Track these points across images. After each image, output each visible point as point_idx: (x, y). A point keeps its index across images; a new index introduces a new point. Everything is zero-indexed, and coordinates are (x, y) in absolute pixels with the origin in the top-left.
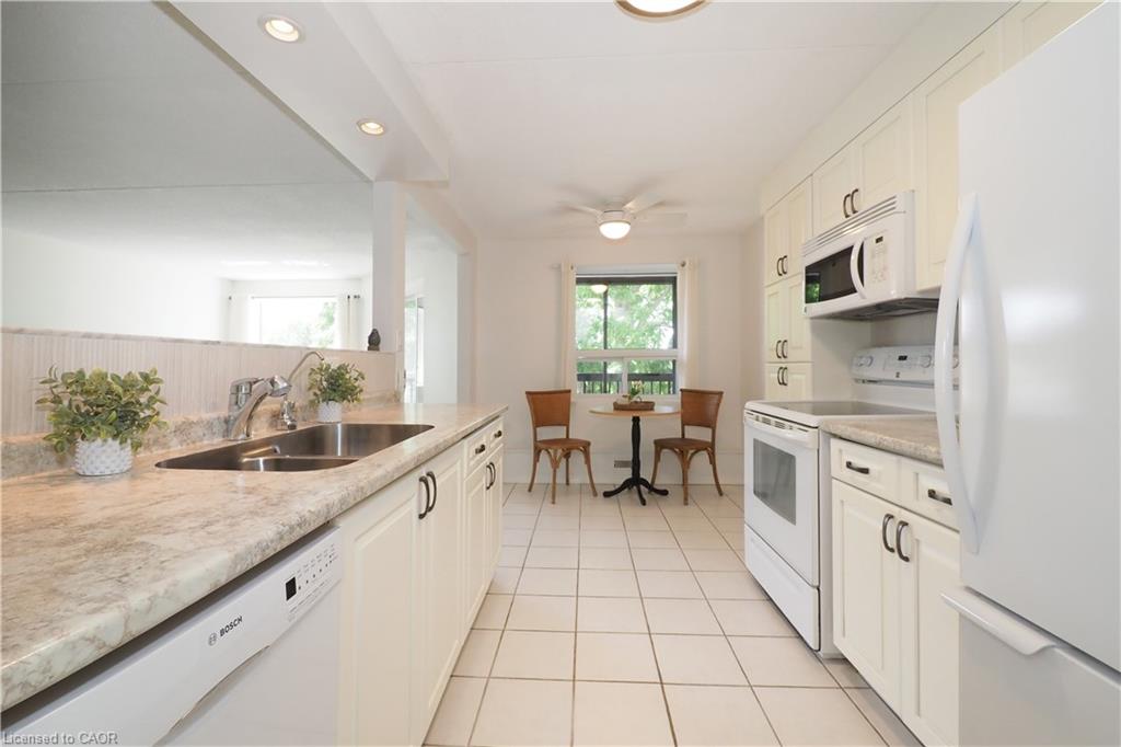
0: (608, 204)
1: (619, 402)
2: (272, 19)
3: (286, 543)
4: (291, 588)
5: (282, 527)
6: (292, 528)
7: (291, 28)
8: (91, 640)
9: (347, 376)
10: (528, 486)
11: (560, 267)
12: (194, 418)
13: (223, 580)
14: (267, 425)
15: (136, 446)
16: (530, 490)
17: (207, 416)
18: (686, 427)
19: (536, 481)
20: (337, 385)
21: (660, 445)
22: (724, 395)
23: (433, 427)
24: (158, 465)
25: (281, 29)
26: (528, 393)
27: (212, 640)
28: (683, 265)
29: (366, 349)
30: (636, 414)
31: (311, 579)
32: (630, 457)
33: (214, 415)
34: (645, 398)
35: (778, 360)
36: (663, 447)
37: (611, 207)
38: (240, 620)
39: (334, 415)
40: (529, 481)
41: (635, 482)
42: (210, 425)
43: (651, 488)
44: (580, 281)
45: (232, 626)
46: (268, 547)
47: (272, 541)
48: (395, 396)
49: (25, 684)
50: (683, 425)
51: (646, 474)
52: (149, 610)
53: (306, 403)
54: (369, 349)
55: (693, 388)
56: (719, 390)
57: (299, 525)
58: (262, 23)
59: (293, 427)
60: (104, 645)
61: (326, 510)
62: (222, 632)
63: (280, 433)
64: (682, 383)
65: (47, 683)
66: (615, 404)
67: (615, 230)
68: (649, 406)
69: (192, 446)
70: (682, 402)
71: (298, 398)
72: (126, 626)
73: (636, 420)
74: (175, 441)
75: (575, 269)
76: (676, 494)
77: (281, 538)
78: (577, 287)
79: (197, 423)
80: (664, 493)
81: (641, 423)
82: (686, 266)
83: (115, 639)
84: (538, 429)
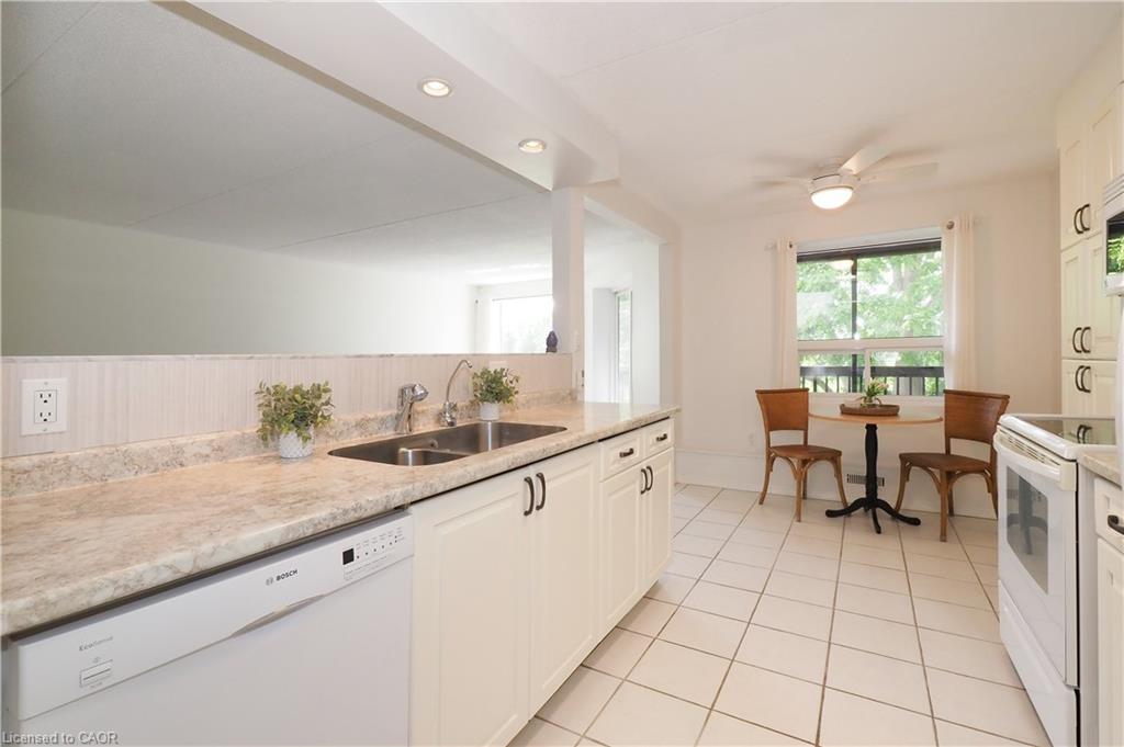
0: (821, 169)
1: (847, 406)
2: (427, 82)
3: (339, 522)
4: (348, 556)
5: (335, 510)
6: (346, 512)
7: (442, 85)
8: (170, 567)
9: (504, 380)
10: (758, 496)
11: (775, 247)
12: (371, 416)
13: (276, 542)
14: (433, 421)
15: (306, 439)
16: (761, 503)
17: (381, 414)
18: (952, 440)
19: (768, 491)
20: (494, 388)
21: (909, 461)
22: (1010, 400)
23: (565, 429)
24: (330, 453)
25: (436, 88)
26: (759, 392)
27: (269, 582)
28: (951, 227)
29: (544, 352)
30: (871, 421)
31: (371, 552)
32: (863, 472)
33: (388, 413)
34: (885, 400)
35: (1078, 355)
36: (912, 464)
37: (824, 171)
38: (295, 572)
39: (492, 413)
40: (761, 490)
41: (871, 503)
42: (383, 421)
43: (895, 514)
44: (801, 259)
45: (287, 575)
46: (320, 523)
47: (325, 520)
48: (570, 394)
49: (126, 586)
50: (948, 437)
51: (887, 494)
52: (213, 554)
53: (467, 403)
54: (548, 350)
55: (960, 389)
56: (1004, 393)
57: (355, 510)
58: (420, 87)
59: (452, 424)
60: (179, 572)
61: (385, 500)
62: (278, 578)
63: (441, 428)
64: (949, 382)
65: (139, 588)
66: (842, 406)
67: (832, 198)
68: (891, 412)
69: (369, 437)
70: (946, 407)
71: (461, 398)
72: (195, 561)
73: (871, 429)
74: (356, 433)
75: (794, 246)
76: (931, 526)
77: (335, 518)
78: (799, 267)
79: (373, 420)
80: (915, 522)
81: (877, 431)
82: (955, 228)
83: (187, 569)
84: (771, 433)
